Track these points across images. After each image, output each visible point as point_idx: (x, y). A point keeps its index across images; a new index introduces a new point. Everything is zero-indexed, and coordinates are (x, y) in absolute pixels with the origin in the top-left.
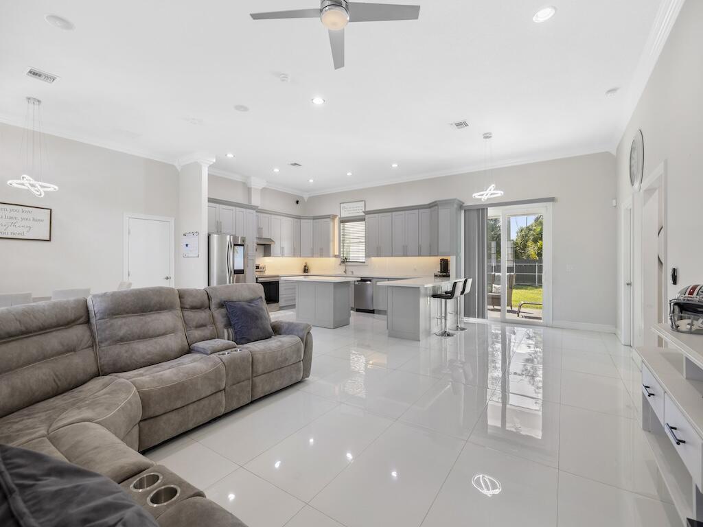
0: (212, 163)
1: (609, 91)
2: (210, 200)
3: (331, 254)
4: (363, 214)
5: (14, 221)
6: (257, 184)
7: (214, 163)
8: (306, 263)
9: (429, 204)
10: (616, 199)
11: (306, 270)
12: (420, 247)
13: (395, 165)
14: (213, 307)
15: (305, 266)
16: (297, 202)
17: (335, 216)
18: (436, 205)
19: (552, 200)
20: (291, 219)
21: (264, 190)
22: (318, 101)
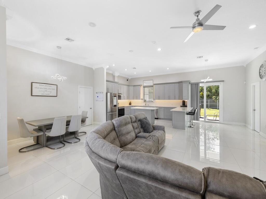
0: (107, 68)
1: (255, 48)
2: (107, 81)
3: (141, 98)
4: (152, 85)
5: (46, 90)
6: (117, 74)
7: (108, 68)
8: (130, 102)
9: (178, 82)
10: (245, 81)
11: (130, 104)
12: (175, 97)
13: (168, 69)
14: (137, 121)
15: (130, 103)
16: (127, 80)
17: (142, 85)
18: (182, 82)
19: (223, 81)
20: (127, 86)
21: (119, 76)
22: (159, 49)
